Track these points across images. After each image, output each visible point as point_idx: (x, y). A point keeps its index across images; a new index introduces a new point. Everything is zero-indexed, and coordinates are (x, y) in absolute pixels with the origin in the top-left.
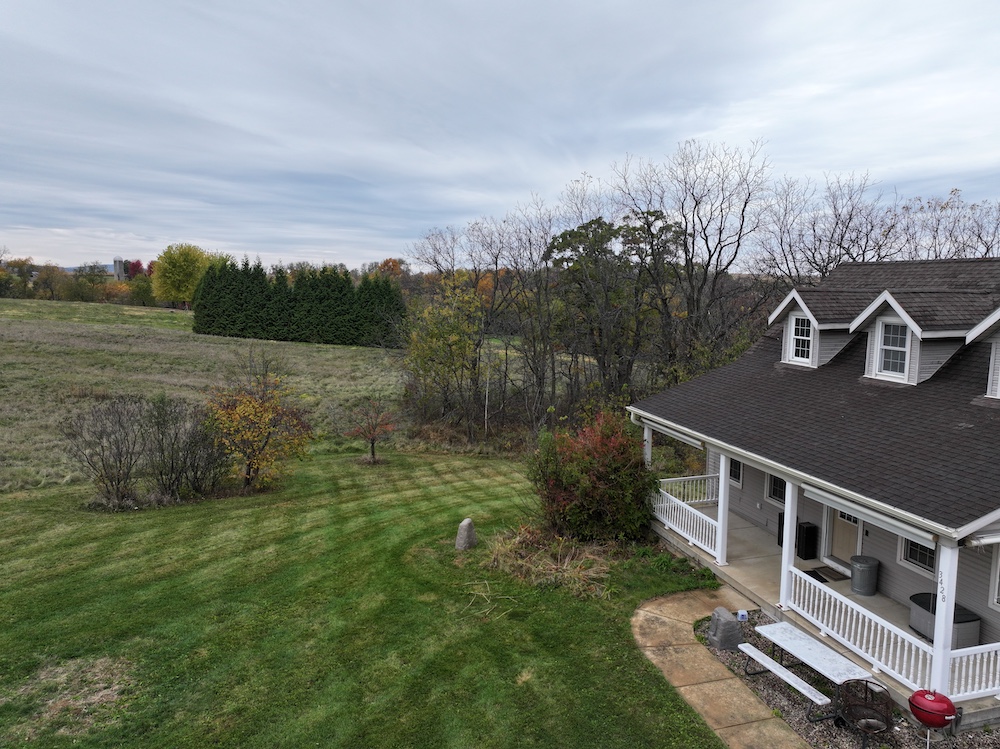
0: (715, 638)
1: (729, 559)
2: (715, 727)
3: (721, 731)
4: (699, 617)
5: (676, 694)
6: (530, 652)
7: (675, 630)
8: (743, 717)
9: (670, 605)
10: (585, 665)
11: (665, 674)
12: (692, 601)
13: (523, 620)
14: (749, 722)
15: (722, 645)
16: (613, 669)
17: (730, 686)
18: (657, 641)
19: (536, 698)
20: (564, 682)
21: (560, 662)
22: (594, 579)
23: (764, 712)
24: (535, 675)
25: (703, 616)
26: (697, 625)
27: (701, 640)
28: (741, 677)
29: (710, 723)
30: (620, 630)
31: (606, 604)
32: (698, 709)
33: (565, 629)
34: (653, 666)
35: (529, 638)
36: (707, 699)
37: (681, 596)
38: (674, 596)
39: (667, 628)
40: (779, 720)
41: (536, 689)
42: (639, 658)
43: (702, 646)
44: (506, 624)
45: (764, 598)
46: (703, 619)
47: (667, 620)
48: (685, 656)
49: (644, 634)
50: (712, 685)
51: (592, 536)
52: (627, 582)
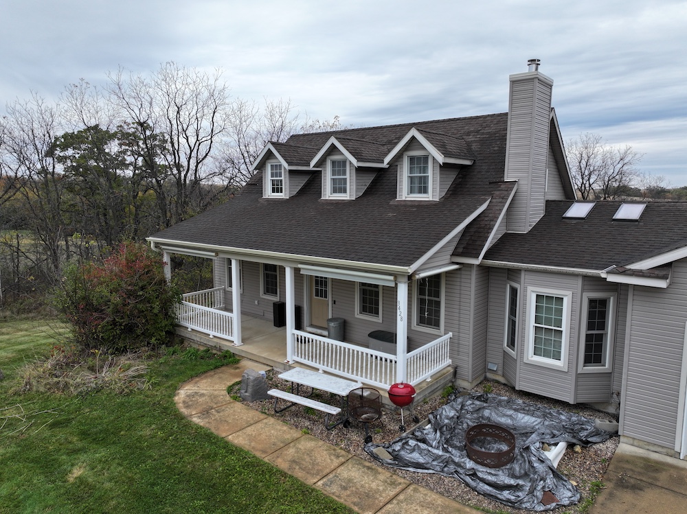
0: (247, 394)
1: (244, 340)
2: (263, 456)
3: (269, 457)
4: (230, 384)
5: (226, 442)
6: (79, 450)
7: (213, 397)
8: (282, 442)
9: (205, 381)
10: (138, 444)
11: (213, 430)
12: (221, 375)
13: (67, 426)
14: (287, 444)
15: (253, 398)
16: (166, 440)
17: (266, 424)
18: (200, 408)
19: (92, 487)
20: (119, 464)
21: (113, 449)
22: (134, 377)
23: (295, 434)
24: (88, 468)
25: (233, 383)
26: (230, 390)
27: (235, 399)
28: (272, 416)
29: (258, 454)
30: (166, 408)
31: (149, 393)
32: (247, 448)
33: (113, 421)
34: (201, 428)
35: (75, 439)
36: (251, 438)
37: (212, 373)
38: (206, 375)
39: (207, 397)
40: (307, 436)
41: (90, 480)
42: (188, 425)
43: (238, 403)
44: (47, 433)
45: (275, 359)
46: (233, 385)
47: (205, 392)
48: (226, 413)
49: (188, 407)
50: (253, 427)
51: (125, 347)
52: (164, 373)
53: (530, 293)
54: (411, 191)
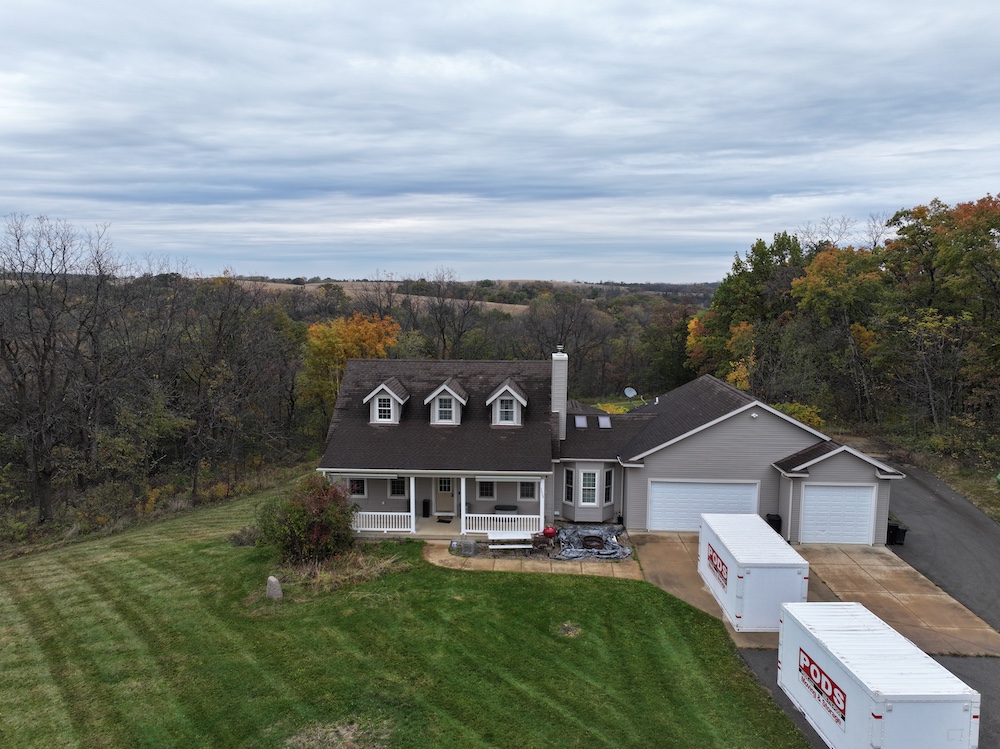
1: (417, 530)
4: (447, 552)
9: (431, 555)
12: (432, 550)
14: (521, 565)
17: (499, 561)
18: (459, 565)
26: (453, 555)
27: (465, 557)
34: (476, 570)
36: (504, 567)
39: (450, 560)
45: (452, 534)
47: (444, 559)
48: (474, 563)
49: (451, 566)
50: (496, 564)
53: (579, 474)
54: (501, 419)
